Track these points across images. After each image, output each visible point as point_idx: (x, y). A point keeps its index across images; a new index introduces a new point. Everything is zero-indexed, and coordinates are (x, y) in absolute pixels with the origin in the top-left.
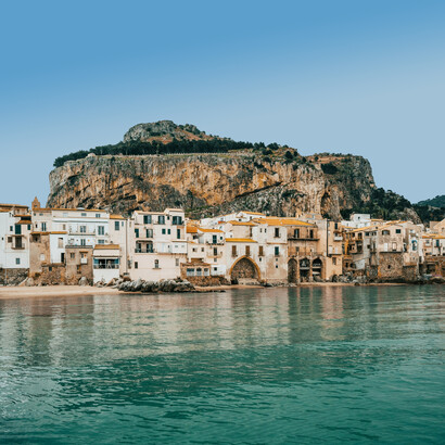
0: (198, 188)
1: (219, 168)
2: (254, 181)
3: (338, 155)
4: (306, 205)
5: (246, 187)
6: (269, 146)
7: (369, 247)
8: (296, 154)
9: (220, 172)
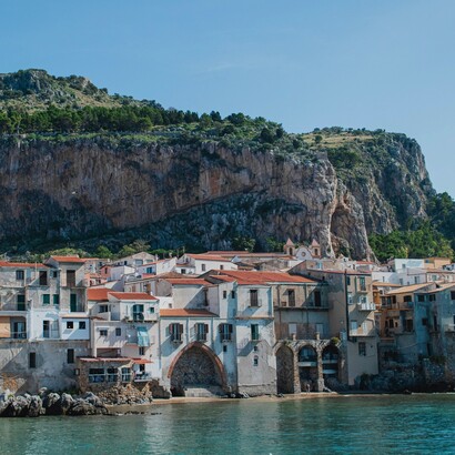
0: (94, 197)
1: (136, 159)
2: (202, 183)
3: (357, 133)
4: (302, 229)
5: (187, 194)
6: (229, 118)
7: (425, 322)
8: (280, 133)
9: (136, 165)
